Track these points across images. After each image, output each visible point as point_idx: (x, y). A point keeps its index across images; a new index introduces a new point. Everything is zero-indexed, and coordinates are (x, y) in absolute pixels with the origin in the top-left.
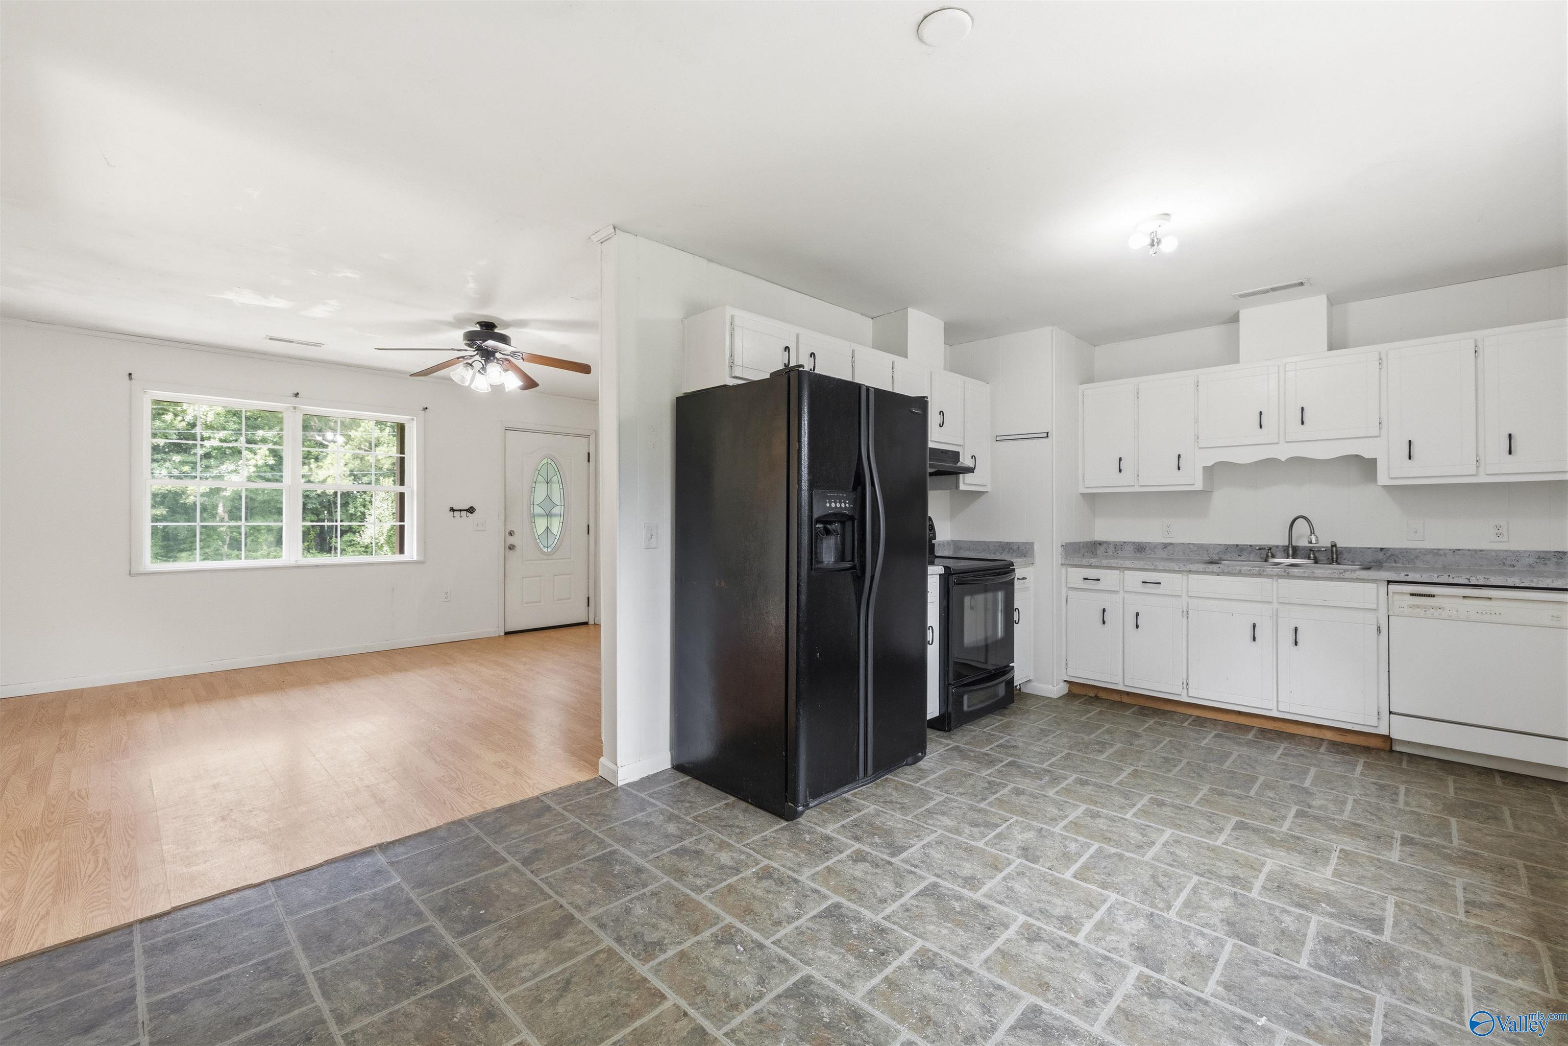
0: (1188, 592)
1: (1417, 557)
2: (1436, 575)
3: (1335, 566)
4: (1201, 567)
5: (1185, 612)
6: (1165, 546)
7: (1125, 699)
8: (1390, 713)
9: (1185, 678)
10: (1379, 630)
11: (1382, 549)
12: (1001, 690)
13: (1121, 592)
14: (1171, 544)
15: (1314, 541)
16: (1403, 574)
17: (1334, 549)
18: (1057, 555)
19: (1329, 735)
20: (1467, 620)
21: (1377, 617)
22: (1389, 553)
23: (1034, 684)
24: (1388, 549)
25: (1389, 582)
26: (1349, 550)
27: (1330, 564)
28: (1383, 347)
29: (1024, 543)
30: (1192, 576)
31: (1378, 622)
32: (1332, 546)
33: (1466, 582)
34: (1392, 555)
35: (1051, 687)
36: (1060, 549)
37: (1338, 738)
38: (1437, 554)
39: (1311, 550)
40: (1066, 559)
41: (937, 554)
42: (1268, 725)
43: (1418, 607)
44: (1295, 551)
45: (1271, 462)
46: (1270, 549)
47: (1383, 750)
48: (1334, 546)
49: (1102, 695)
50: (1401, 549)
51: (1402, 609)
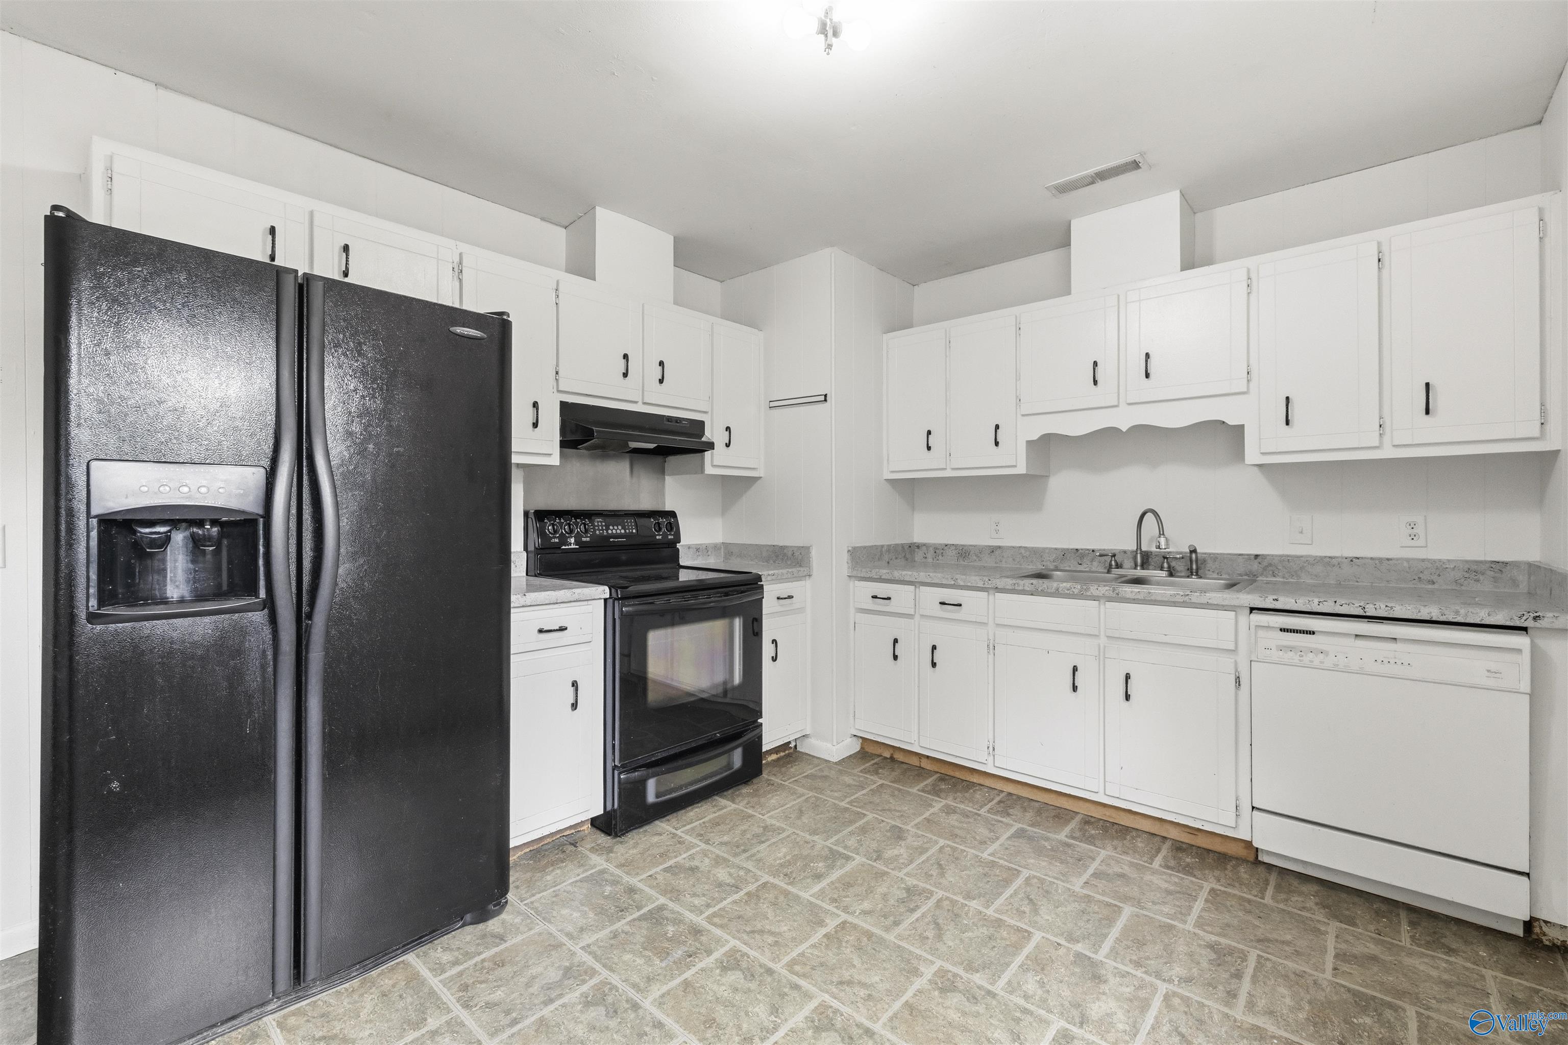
0: (995, 617)
1: (1302, 568)
2: (1316, 601)
3: (1194, 580)
4: (1008, 583)
5: (991, 647)
6: (993, 550)
7: (925, 764)
8: (1253, 808)
9: (991, 737)
10: (1238, 681)
11: (1257, 556)
12: (737, 758)
13: (917, 617)
14: (1000, 547)
15: (1163, 546)
16: (1271, 598)
17: (1194, 556)
18: (841, 564)
19: (1173, 833)
20: (1361, 672)
21: (1236, 663)
22: (1265, 563)
23: (812, 741)
24: (1264, 557)
25: (1252, 609)
26: (1215, 557)
27: (1188, 577)
28: (1251, 262)
29: (799, 548)
30: (999, 595)
31: (1236, 670)
32: (1191, 552)
33: (1361, 613)
34: (1270, 565)
35: (829, 745)
36: (845, 557)
37: (1185, 838)
38: (1328, 564)
39: (1165, 558)
40: (853, 568)
41: (682, 563)
42: (1097, 813)
43: (1291, 649)
44: (1146, 560)
45: (1112, 432)
46: (1114, 556)
47: (1244, 861)
48: (1194, 551)
49: (899, 756)
50: (1281, 556)
51: (1268, 652)
